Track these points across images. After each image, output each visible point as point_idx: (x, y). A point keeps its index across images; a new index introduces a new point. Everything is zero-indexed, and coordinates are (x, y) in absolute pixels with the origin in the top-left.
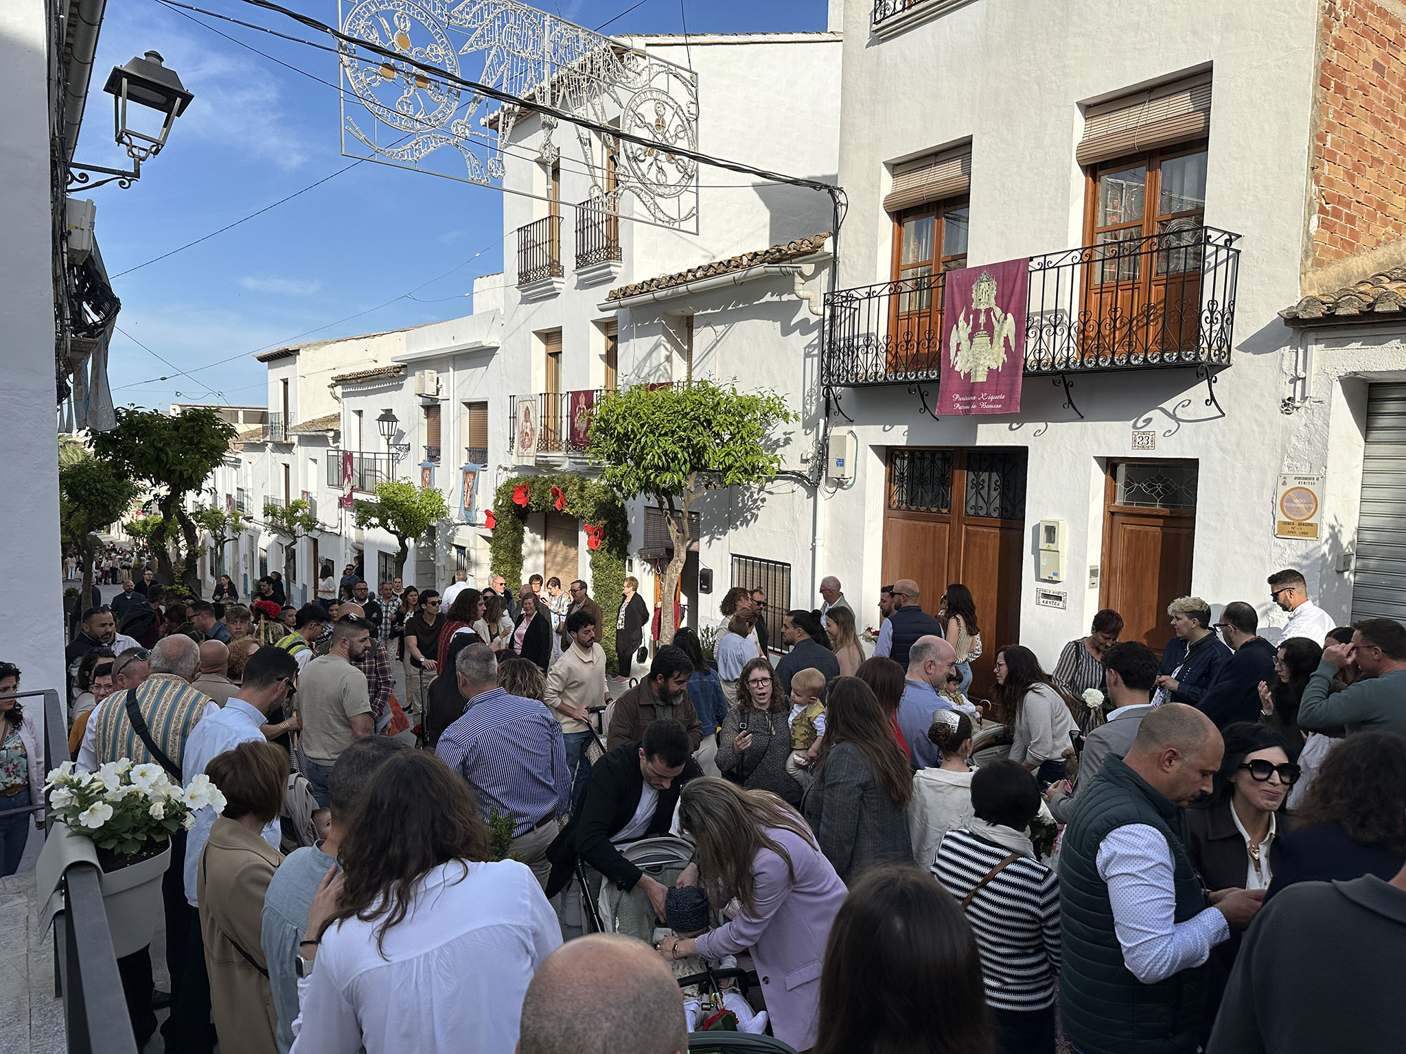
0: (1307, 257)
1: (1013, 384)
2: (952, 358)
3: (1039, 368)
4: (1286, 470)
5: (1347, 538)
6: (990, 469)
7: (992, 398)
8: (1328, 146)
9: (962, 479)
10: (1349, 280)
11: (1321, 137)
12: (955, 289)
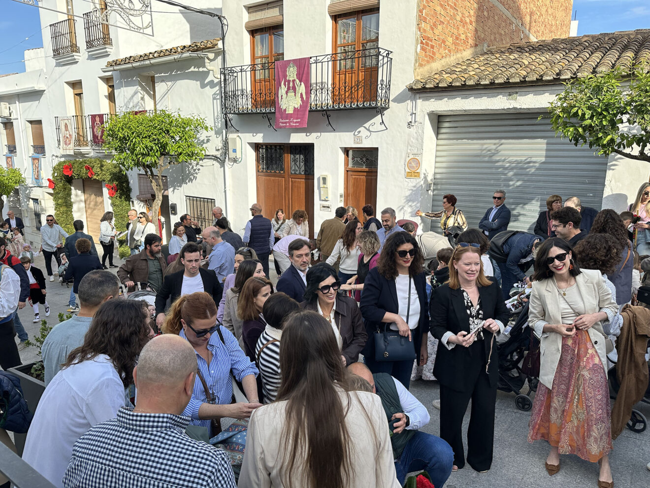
0: (416, 62)
1: (304, 114)
2: (280, 101)
3: (316, 108)
4: (409, 151)
5: (430, 178)
6: (300, 153)
7: (295, 121)
8: (424, 15)
9: (288, 158)
10: (432, 72)
11: (421, 11)
12: (280, 70)
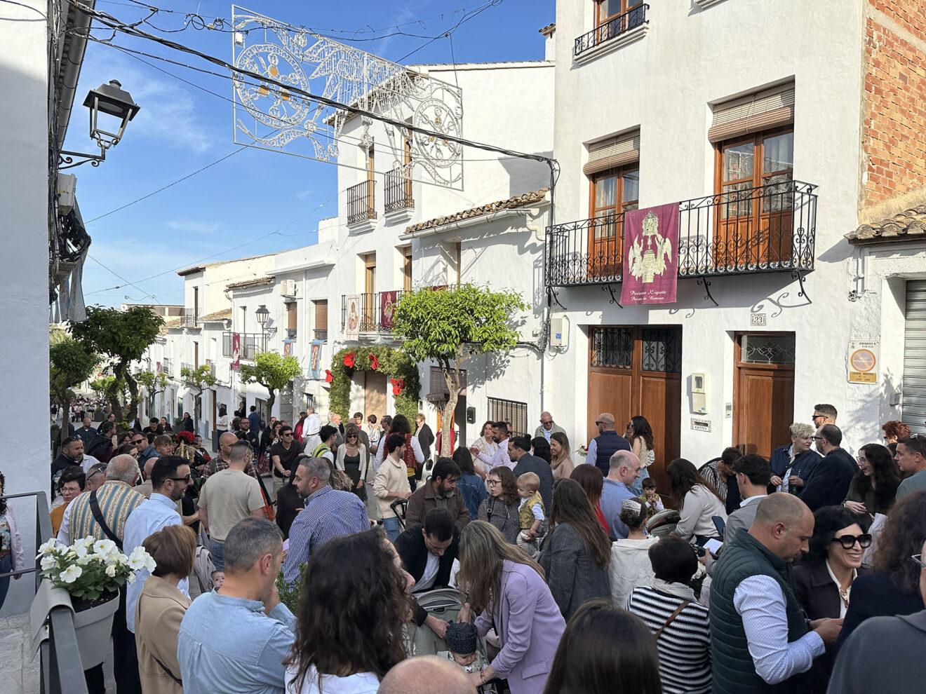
0: (861, 199)
1: (671, 284)
2: (630, 267)
3: (687, 273)
4: (853, 338)
5: (896, 382)
6: (658, 340)
7: (657, 293)
8: (872, 127)
9: (640, 346)
10: (890, 213)
11: (867, 122)
12: (631, 223)
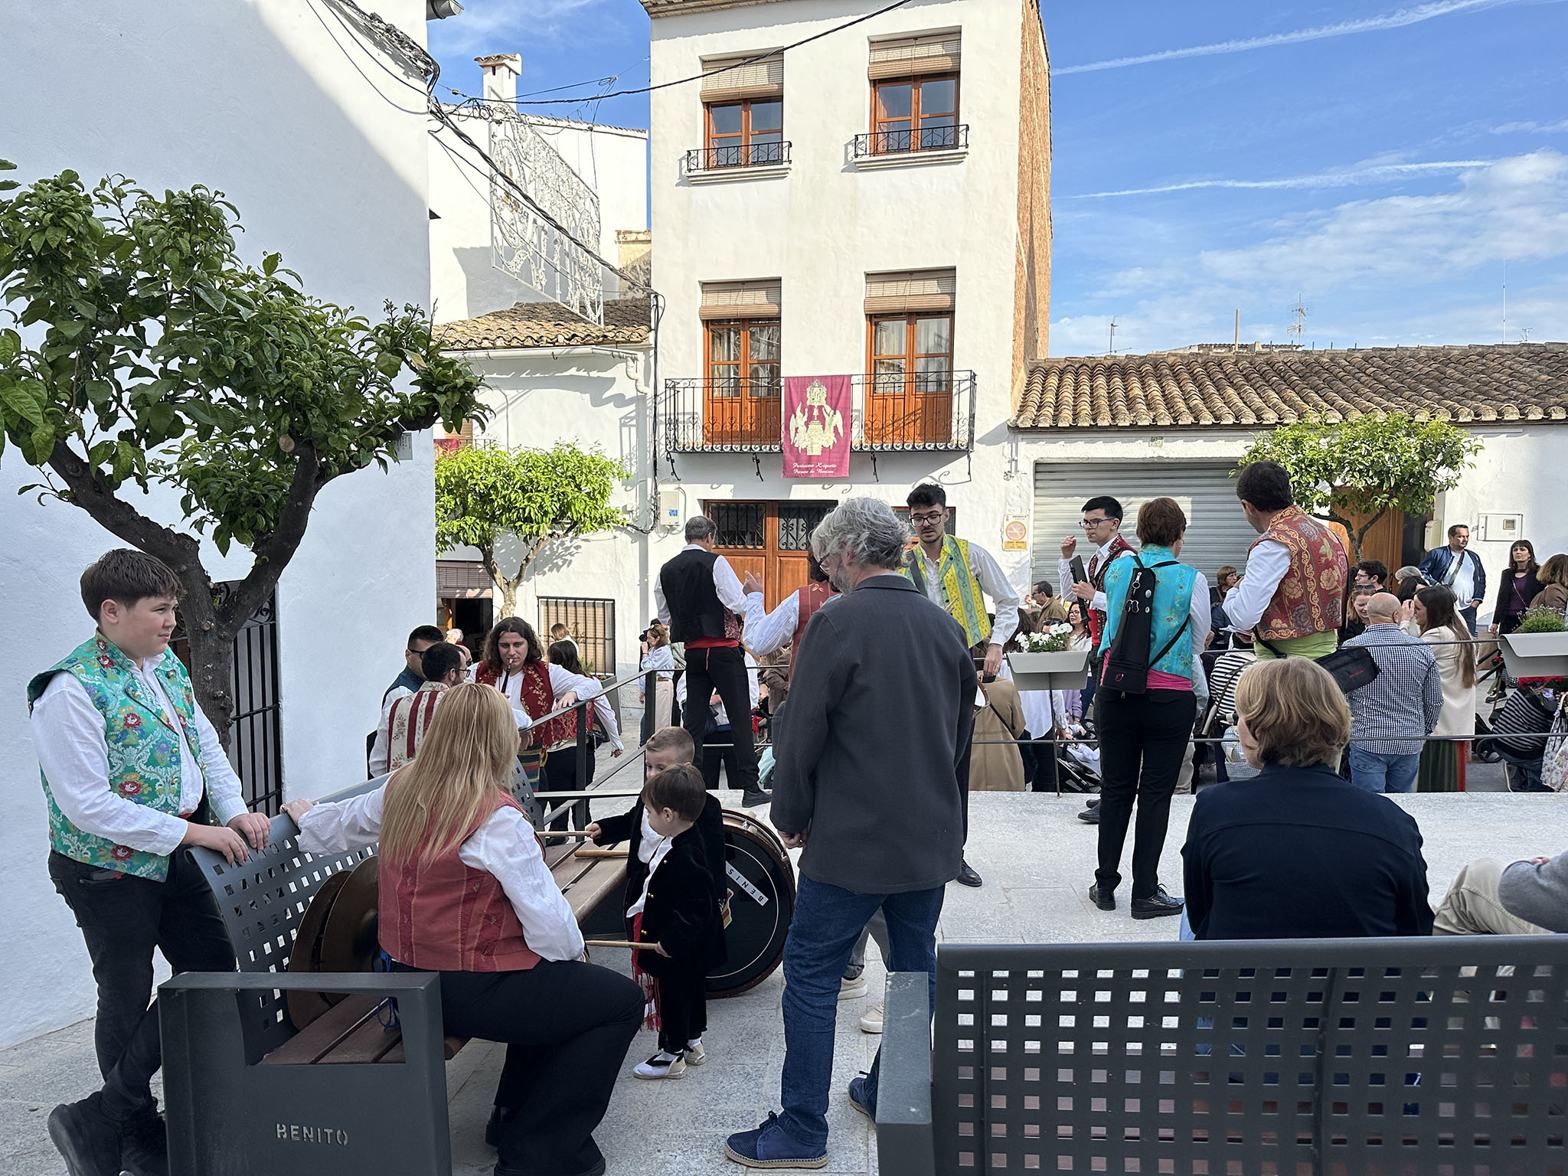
1: (843, 457)
2: (792, 437)
3: (861, 449)
4: (1007, 512)
6: (798, 516)
7: (826, 466)
9: (773, 525)
12: (792, 390)
